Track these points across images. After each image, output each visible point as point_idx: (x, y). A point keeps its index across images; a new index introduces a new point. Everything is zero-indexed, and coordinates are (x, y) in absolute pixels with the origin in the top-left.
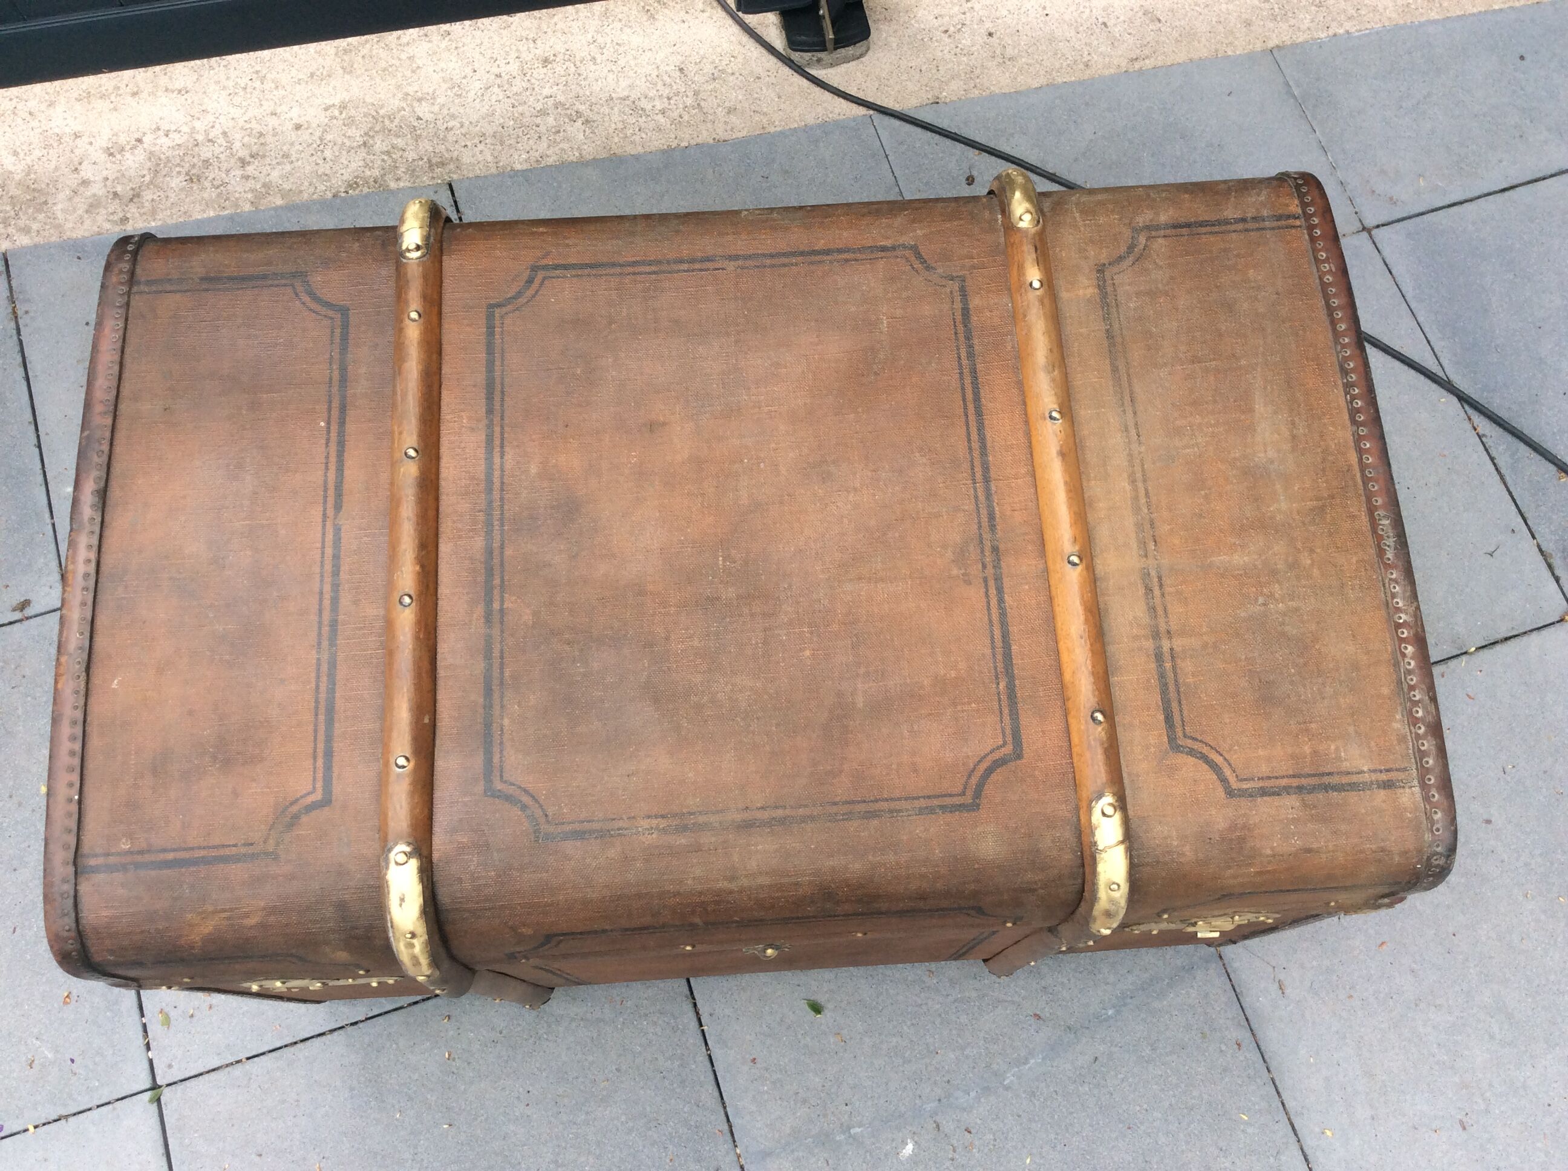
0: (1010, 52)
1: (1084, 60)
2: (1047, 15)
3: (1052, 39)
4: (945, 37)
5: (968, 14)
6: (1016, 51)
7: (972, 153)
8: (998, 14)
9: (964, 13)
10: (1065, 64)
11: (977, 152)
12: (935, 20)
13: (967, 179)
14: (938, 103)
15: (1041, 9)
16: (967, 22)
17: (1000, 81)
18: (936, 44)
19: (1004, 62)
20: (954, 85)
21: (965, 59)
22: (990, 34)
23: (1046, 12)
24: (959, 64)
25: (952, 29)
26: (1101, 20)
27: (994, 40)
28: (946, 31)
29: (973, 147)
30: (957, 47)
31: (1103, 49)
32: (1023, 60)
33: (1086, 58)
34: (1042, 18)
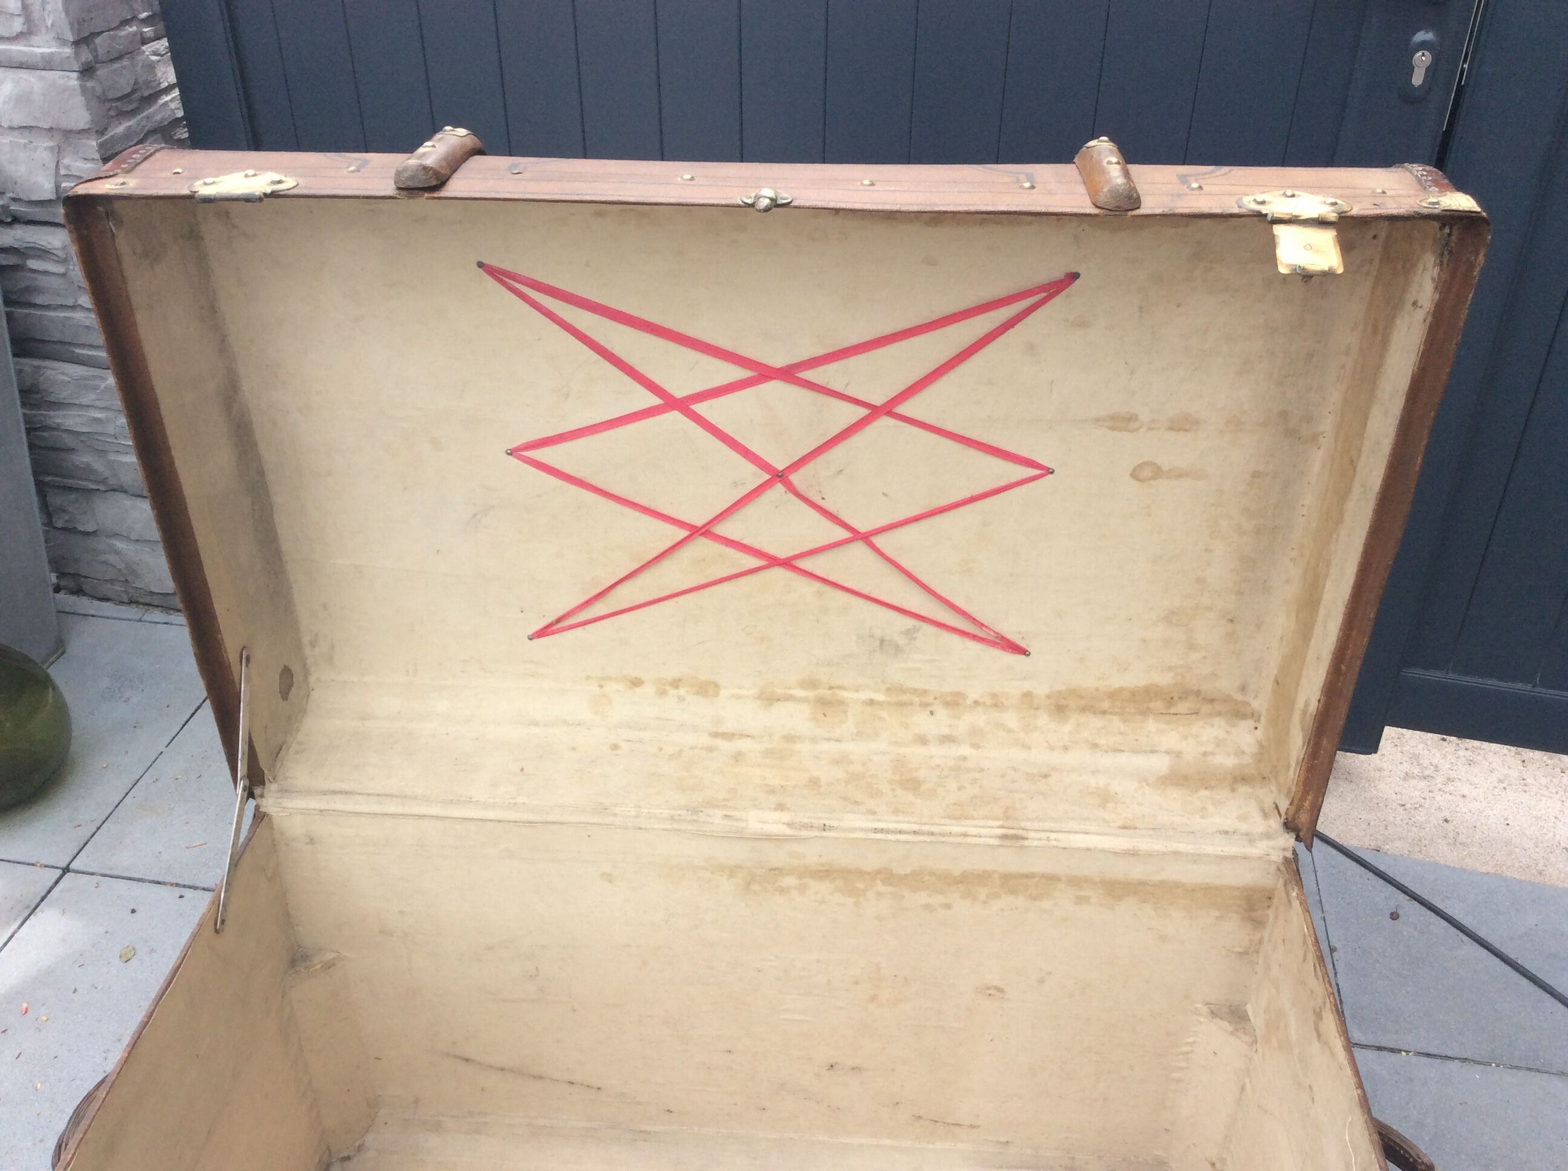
0: (1462, 838)
1: (1538, 868)
2: (1508, 824)
3: (1508, 843)
4: (1401, 809)
5: (1428, 801)
6: (1469, 840)
7: (1402, 898)
8: (1458, 809)
9: (1424, 799)
10: (1517, 865)
11: (1408, 898)
12: (1394, 795)
13: (1392, 914)
14: (1379, 851)
15: (1502, 819)
16: (1426, 806)
17: (1446, 855)
18: (1390, 811)
19: (1455, 844)
20: (1398, 844)
21: (1416, 830)
22: (1446, 821)
23: (1507, 822)
24: (1409, 831)
25: (1408, 806)
26: (1563, 845)
27: (1449, 827)
28: (1404, 805)
29: (1404, 892)
30: (1410, 819)
31: (1560, 866)
32: (1475, 849)
33: (1540, 866)
34: (1502, 825)
